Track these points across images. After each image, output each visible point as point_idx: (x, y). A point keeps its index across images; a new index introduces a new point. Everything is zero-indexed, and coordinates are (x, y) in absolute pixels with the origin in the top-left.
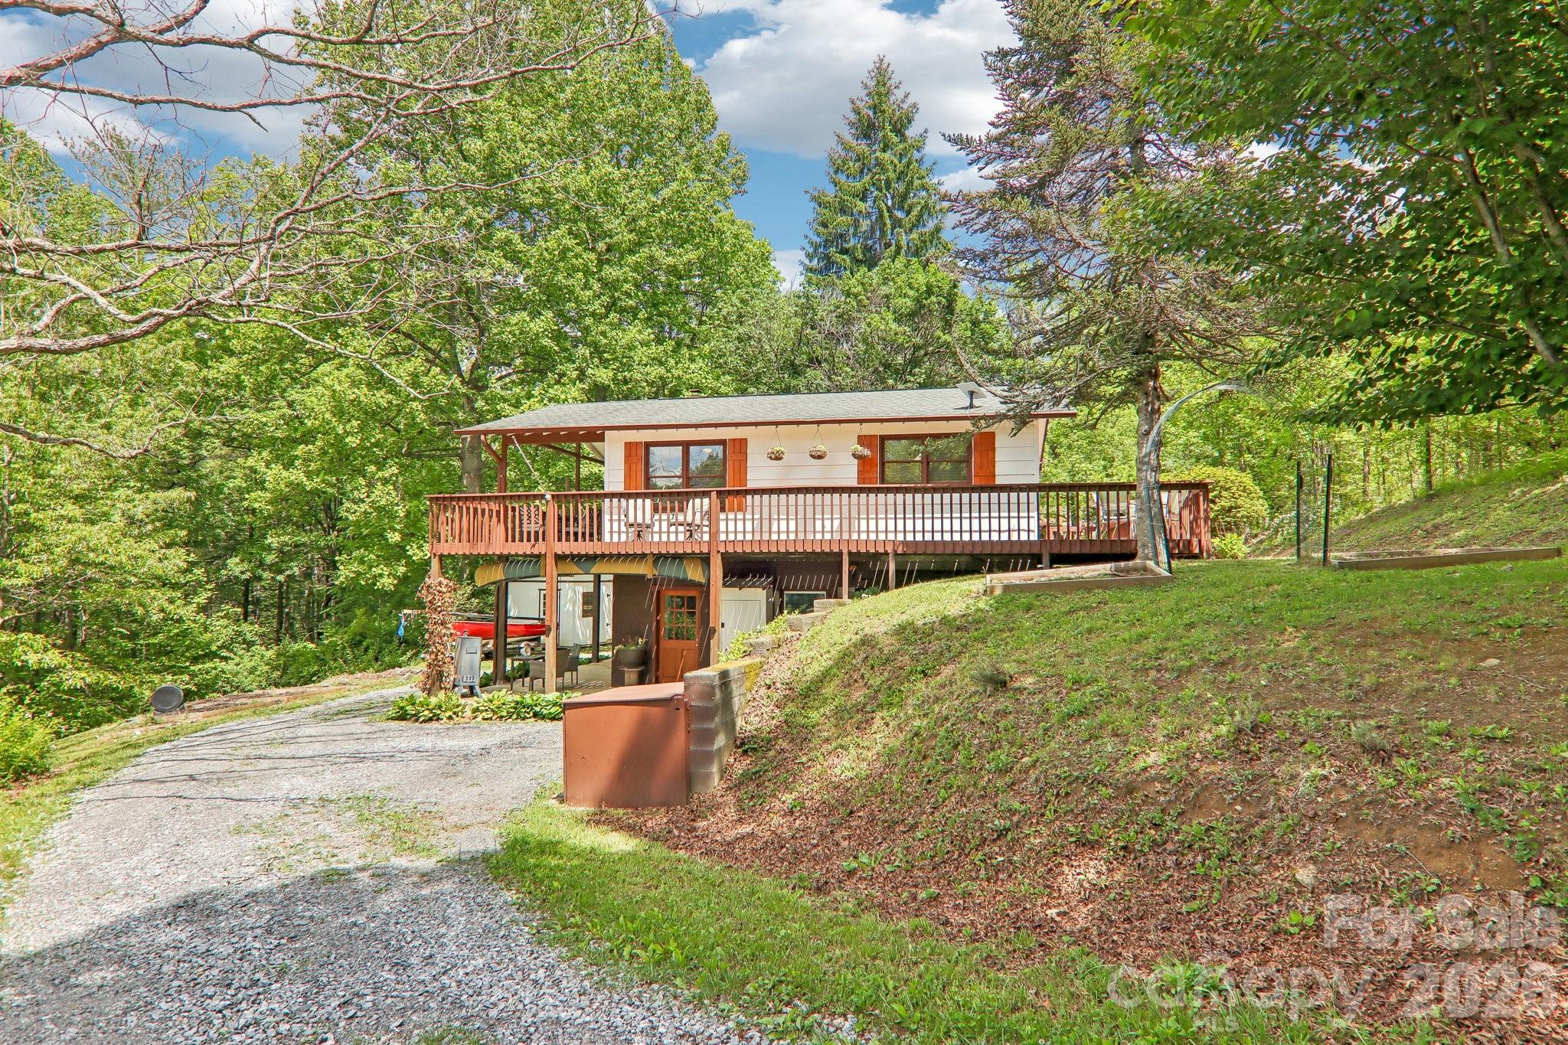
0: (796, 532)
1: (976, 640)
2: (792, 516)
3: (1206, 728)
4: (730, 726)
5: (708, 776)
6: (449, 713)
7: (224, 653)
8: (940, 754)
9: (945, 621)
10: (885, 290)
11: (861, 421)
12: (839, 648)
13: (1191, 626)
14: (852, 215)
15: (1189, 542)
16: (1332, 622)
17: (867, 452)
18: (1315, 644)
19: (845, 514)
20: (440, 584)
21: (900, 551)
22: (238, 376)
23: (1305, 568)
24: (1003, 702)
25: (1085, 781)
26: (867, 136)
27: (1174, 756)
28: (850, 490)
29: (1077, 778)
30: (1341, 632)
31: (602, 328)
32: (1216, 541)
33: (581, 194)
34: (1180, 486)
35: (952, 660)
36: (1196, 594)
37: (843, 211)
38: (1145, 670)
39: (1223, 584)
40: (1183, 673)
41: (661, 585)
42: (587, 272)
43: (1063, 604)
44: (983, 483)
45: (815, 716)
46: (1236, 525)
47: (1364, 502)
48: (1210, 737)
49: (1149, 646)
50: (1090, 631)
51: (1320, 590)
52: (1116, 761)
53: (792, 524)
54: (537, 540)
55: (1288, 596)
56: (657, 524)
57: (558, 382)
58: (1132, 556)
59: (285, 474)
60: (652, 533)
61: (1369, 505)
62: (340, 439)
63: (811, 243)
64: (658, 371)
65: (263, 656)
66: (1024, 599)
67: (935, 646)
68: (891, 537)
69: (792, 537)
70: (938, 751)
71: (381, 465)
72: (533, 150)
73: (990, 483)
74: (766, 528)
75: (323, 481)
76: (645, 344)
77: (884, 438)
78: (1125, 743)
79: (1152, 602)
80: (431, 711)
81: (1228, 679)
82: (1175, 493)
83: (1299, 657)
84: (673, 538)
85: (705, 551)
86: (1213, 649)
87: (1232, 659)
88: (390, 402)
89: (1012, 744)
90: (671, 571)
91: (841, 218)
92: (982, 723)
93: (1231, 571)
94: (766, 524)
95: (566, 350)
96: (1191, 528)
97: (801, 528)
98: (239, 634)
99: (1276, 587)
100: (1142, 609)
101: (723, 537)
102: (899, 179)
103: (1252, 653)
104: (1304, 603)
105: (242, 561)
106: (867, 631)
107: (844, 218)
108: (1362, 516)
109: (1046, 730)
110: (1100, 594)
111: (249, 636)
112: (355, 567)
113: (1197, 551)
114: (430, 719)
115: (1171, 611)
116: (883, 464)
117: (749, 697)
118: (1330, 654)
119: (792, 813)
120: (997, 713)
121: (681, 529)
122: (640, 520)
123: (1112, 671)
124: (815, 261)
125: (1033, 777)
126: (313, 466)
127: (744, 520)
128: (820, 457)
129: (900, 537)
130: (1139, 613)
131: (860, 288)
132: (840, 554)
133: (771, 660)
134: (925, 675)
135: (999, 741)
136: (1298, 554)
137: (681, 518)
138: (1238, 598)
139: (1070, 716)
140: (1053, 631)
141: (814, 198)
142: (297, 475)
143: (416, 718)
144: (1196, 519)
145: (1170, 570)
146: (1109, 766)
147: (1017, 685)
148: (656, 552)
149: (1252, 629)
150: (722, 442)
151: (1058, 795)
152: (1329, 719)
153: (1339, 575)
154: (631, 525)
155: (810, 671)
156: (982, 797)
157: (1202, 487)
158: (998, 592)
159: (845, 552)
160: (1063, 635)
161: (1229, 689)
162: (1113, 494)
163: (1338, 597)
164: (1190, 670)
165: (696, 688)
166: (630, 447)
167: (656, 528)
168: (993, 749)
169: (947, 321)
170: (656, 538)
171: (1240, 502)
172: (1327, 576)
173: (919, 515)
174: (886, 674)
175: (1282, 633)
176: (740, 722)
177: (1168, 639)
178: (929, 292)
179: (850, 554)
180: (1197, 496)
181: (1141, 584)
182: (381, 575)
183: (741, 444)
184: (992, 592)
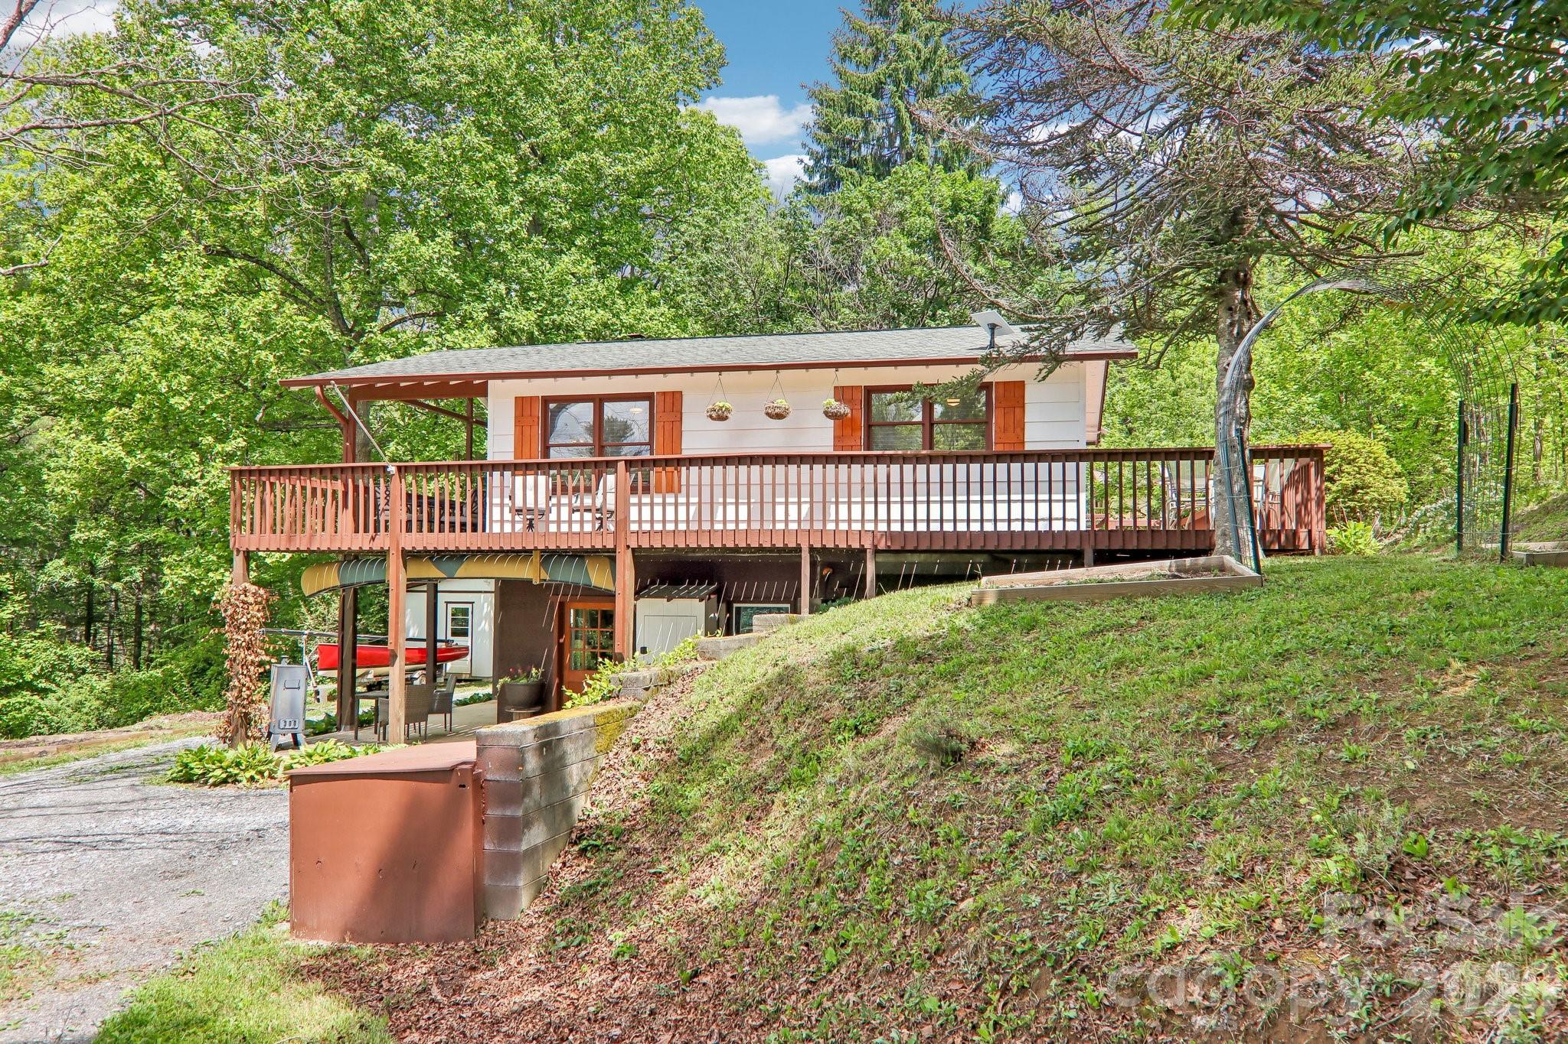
0: (749, 521)
1: (942, 676)
2: (743, 500)
3: (1299, 859)
4: (559, 808)
5: (514, 892)
6: (252, 773)
7: (42, 684)
8: (840, 880)
9: (902, 646)
10: (899, 206)
11: (837, 366)
12: (749, 687)
13: (1284, 656)
14: (862, 115)
15: (1295, 533)
16: (1531, 652)
17: (844, 409)
18: (1503, 692)
19: (818, 497)
20: (245, 591)
21: (882, 546)
22: (38, 318)
23: (1472, 564)
24: (954, 787)
25: (1058, 963)
26: (885, 14)
27: (1231, 924)
28: (825, 459)
29: (1044, 956)
30: (1550, 670)
31: (523, 255)
32: (1334, 532)
33: (493, 74)
34: (1282, 453)
35: (902, 709)
36: (1297, 605)
37: (851, 110)
38: (1198, 734)
39: (1341, 588)
40: (1266, 742)
41: (565, 595)
42: (503, 183)
43: (1086, 619)
44: (1009, 449)
45: (694, 794)
46: (1364, 512)
47: (1538, 487)
48: (1305, 884)
49: (1209, 693)
50: (1119, 664)
51: (1502, 599)
52: (1121, 924)
53: (743, 510)
54: (377, 530)
55: (1449, 607)
56: (554, 510)
57: (460, 326)
58: (1207, 552)
59: (95, 447)
60: (548, 522)
61: (1543, 492)
62: (164, 400)
63: (811, 153)
64: (602, 315)
65: (92, 689)
66: (1027, 612)
67: (878, 688)
68: (870, 526)
69: (743, 526)
70: (839, 872)
71: (222, 437)
72: (428, 15)
73: (1017, 449)
74: (706, 516)
75: (150, 457)
76: (581, 280)
77: (870, 391)
78: (1142, 884)
79: (1224, 617)
80: (225, 769)
81: (1345, 755)
82: (1274, 463)
83: (1477, 717)
84: (576, 528)
85: (610, 546)
86: (1319, 698)
87: (1352, 717)
88: (232, 352)
89: (952, 868)
90: (566, 574)
91: (847, 120)
92: (913, 826)
93: (1353, 571)
94: (706, 509)
95: (474, 285)
96: (1298, 513)
97: (755, 516)
98: (63, 658)
99: (1427, 593)
100: (1208, 628)
101: (634, 527)
102: (924, 69)
103: (1389, 707)
104: (1477, 619)
105: (67, 564)
106: (791, 661)
107: (853, 119)
108: (1533, 506)
109: (1013, 845)
110: (1148, 606)
111: (76, 662)
112: (187, 571)
113: (1306, 546)
114: (224, 782)
115: (1254, 631)
116: (869, 426)
117: (603, 762)
118: (1535, 712)
119: (614, 964)
120: (939, 809)
121: (588, 516)
122: (530, 504)
123: (1141, 736)
124: (817, 178)
125: (971, 943)
126: (128, 436)
127: (676, 505)
128: (779, 416)
129: (883, 527)
130: (1202, 635)
131: (865, 203)
132: (798, 549)
133: (650, 704)
134: (858, 733)
135: (934, 860)
136: (1460, 547)
137: (588, 501)
138: (1364, 610)
139: (1056, 820)
140: (1061, 665)
141: (813, 95)
142: (113, 449)
143: (202, 779)
144: (1305, 502)
145: (1258, 569)
146: (1106, 934)
147: (981, 757)
148: (552, 547)
149: (1388, 663)
150: (648, 397)
151: (1005, 990)
152: (1551, 854)
153: (1530, 573)
154: (519, 511)
155: (700, 724)
156: (888, 972)
157: (1314, 453)
158: (990, 601)
159: (805, 548)
160: (1076, 671)
161: (1345, 775)
162: (1185, 464)
163: (1536, 607)
164: (1276, 736)
165: (494, 753)
166: (522, 403)
167: (553, 516)
168: (924, 876)
169: (980, 248)
170: (553, 528)
171: (1368, 479)
172: (1509, 577)
173: (909, 498)
174: (803, 730)
175: (1442, 670)
176: (581, 804)
177: (1244, 679)
178: (956, 208)
179: (812, 549)
180: (1307, 467)
181: (1211, 590)
182: (220, 582)
183: (674, 399)
184: (980, 602)
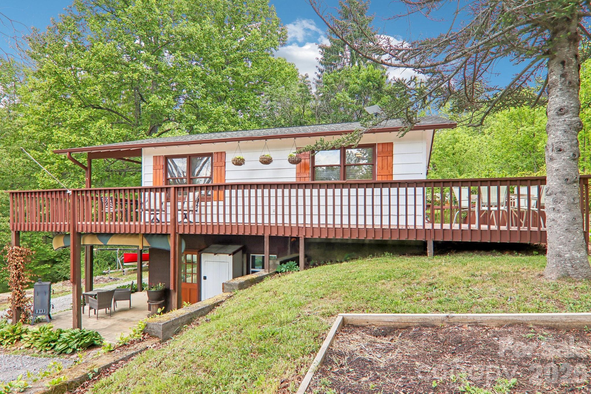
10: (346, 81)
11: (294, 136)
44: (385, 179)
73: (389, 180)
90: (159, 243)
116: (314, 168)
128: (267, 163)
150: (210, 155)
159: (267, 235)
166: (156, 158)
183: (222, 155)
